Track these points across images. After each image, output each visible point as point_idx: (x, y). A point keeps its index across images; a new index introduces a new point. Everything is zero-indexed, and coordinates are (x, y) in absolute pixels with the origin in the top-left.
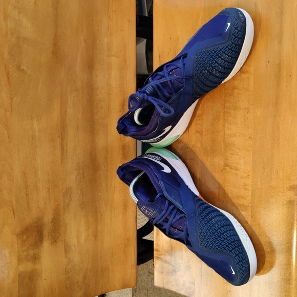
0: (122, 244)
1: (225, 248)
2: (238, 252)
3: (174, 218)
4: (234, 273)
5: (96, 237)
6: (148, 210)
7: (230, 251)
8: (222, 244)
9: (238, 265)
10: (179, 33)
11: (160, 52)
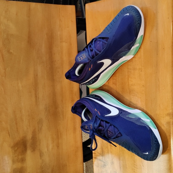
0: (74, 150)
4: (128, 14)
5: (58, 147)
6: (81, 57)
10: (101, 27)
11: (91, 39)
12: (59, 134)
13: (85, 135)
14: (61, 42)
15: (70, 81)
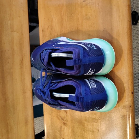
10: (53, 16)
11: (43, 28)
13: (42, 125)
14: (11, 32)
15: (22, 72)
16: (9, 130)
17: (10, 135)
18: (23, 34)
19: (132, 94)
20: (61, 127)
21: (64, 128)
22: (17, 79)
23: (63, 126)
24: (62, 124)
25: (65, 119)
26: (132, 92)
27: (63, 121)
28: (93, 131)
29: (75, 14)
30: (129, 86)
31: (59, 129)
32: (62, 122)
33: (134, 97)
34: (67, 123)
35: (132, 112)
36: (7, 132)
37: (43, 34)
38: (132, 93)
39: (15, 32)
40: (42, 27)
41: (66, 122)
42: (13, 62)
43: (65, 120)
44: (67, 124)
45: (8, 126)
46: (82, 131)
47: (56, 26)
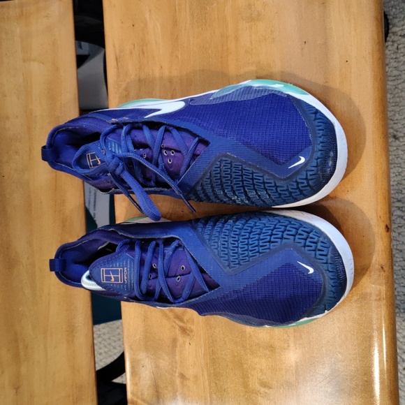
0: (69, 396)
1: (270, 242)
2: (294, 230)
3: (164, 258)
4: (311, 271)
5: (17, 389)
6: (115, 272)
7: (282, 238)
8: (262, 237)
9: (307, 248)
10: (147, 15)
11: (118, 51)
12: (21, 347)
14: (24, 61)
15: (56, 181)
16: (22, 354)
17: (23, 370)
18: (57, 69)
19: (388, 231)
20: (175, 341)
21: (184, 343)
22: (41, 202)
23: (181, 339)
24: (178, 331)
25: (185, 318)
26: (387, 226)
27: (181, 324)
28: (271, 346)
29: (215, 5)
30: (379, 208)
31: (169, 347)
32: (177, 327)
33: (391, 241)
34: (193, 327)
35: (386, 284)
36: (16, 358)
37: (118, 69)
38: (388, 229)
39: (34, 60)
40: (114, 46)
41: (189, 326)
42: (30, 150)
43: (187, 321)
44: (192, 331)
45: (16, 340)
46: (239, 348)
47: (156, 43)
